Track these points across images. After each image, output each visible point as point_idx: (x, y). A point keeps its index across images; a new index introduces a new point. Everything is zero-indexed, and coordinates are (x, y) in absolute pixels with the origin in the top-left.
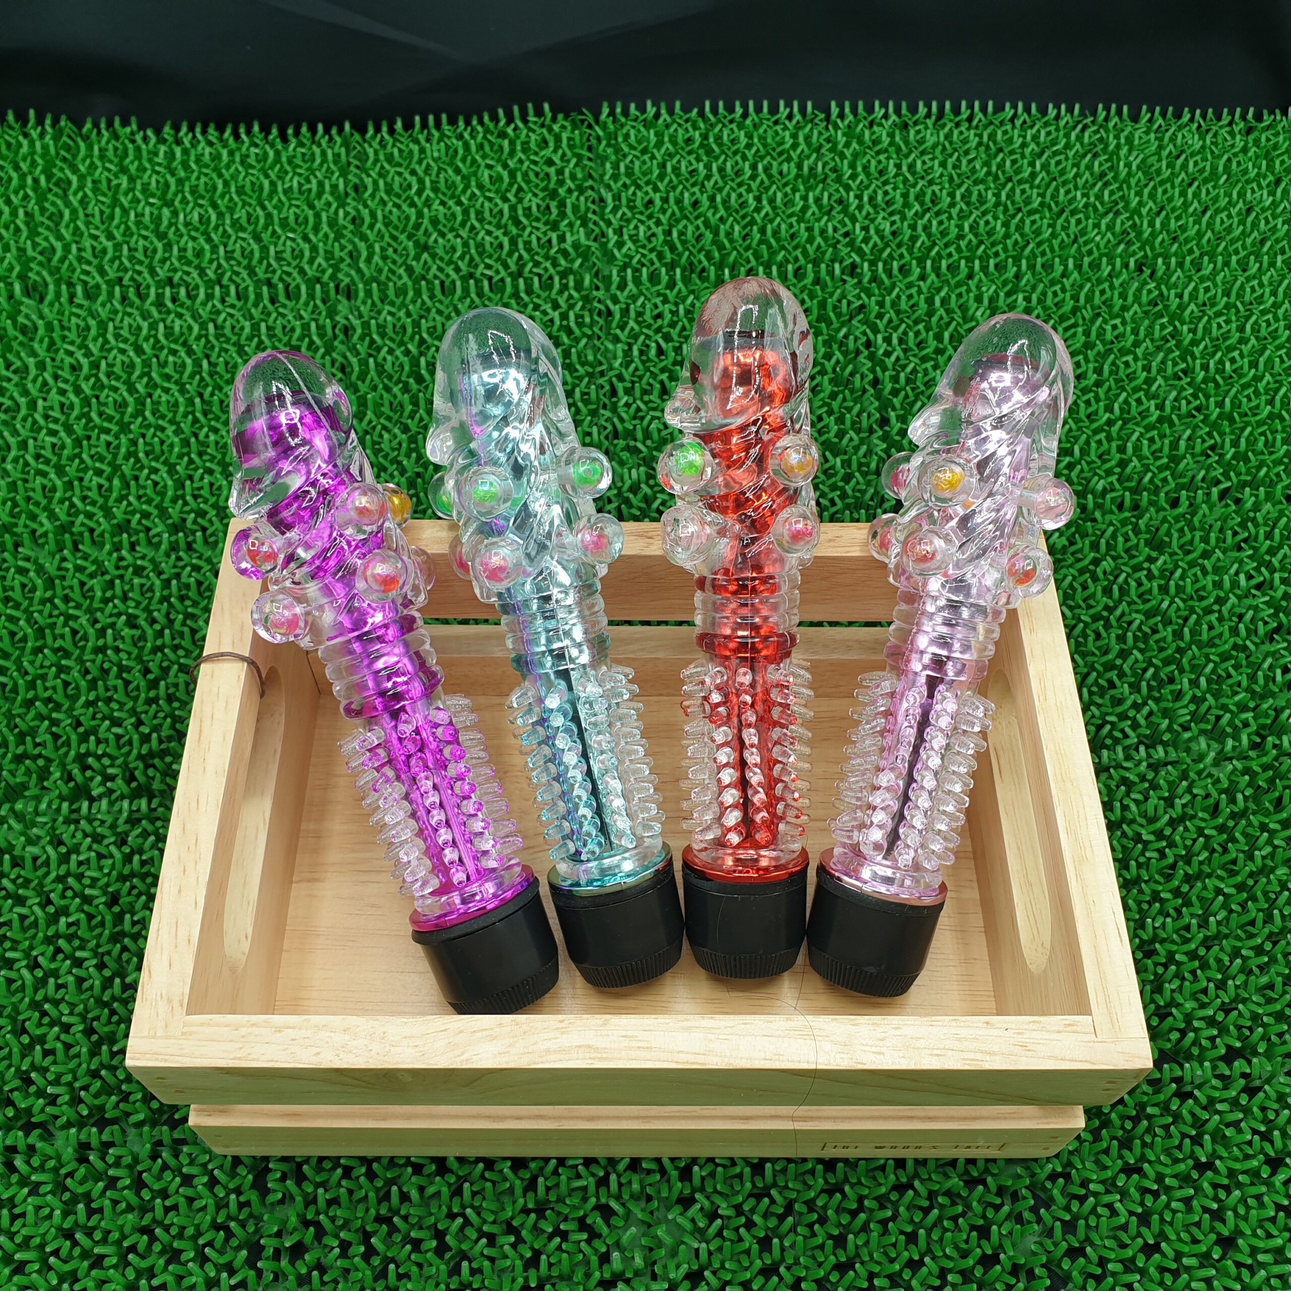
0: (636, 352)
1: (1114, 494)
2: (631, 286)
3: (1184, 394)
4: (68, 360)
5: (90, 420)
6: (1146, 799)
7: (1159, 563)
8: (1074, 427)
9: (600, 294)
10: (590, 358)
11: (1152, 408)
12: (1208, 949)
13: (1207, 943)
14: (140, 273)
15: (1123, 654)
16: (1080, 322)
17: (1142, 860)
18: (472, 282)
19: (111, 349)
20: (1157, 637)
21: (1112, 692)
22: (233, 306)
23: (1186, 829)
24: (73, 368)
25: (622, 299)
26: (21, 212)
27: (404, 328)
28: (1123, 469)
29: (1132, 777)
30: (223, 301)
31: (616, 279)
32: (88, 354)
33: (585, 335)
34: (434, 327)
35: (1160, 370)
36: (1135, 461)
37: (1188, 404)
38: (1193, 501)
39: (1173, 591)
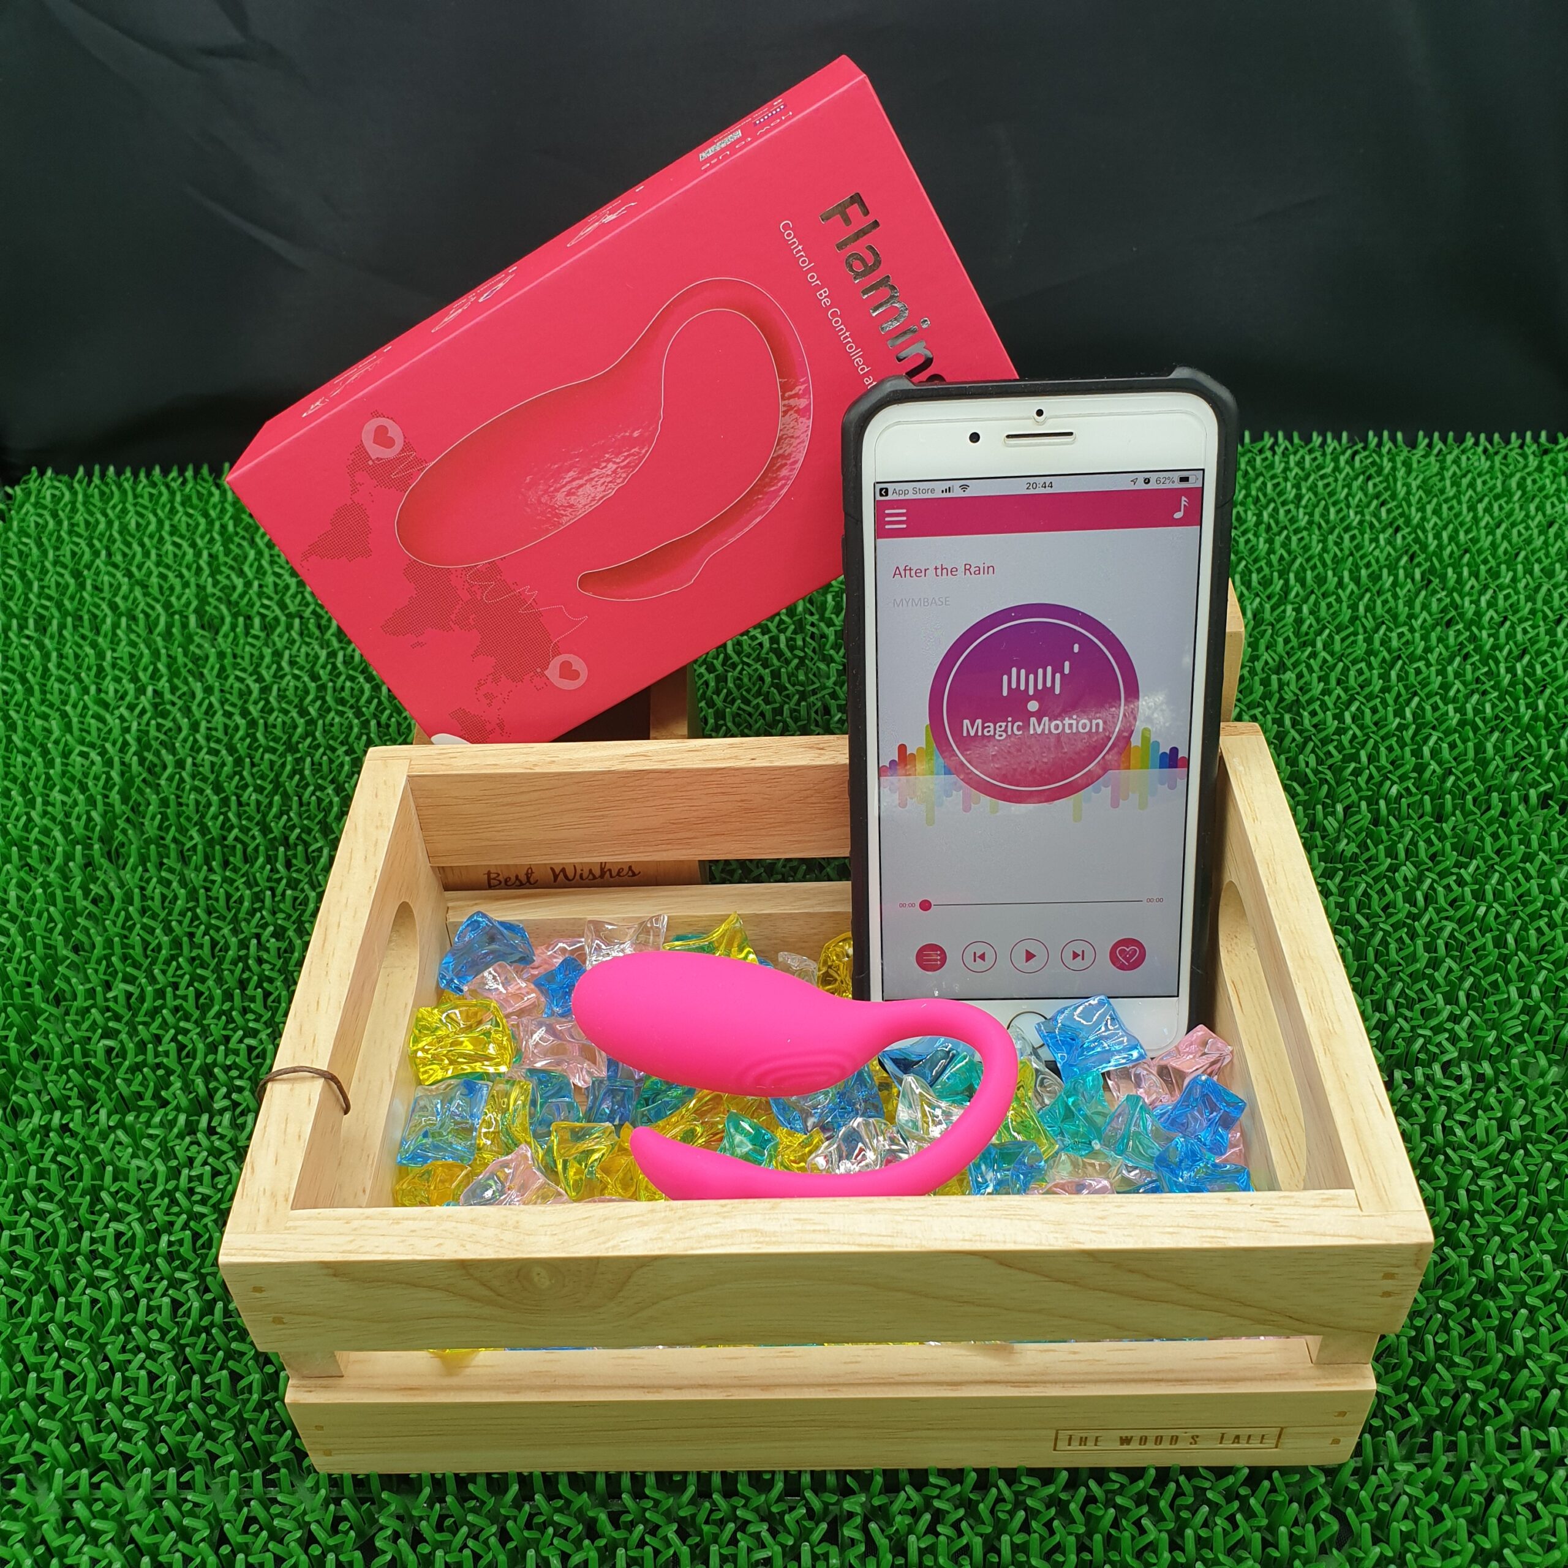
1: (1412, 800)
3: (1489, 697)
4: (238, 686)
5: (255, 740)
6: (1474, 1121)
7: (1471, 869)
8: (1359, 732)
9: (814, 618)
10: (802, 678)
11: (1451, 713)
15: (1435, 964)
16: (1361, 630)
17: (1473, 1188)
19: (285, 675)
20: (1474, 944)
21: (1423, 1004)
23: (1528, 1153)
24: (241, 694)
26: (205, 554)
28: (1421, 774)
29: (1455, 1097)
32: (260, 679)
33: (796, 657)
35: (1457, 675)
36: (1434, 765)
37: (1494, 706)
38: (1506, 802)
39: (1490, 896)
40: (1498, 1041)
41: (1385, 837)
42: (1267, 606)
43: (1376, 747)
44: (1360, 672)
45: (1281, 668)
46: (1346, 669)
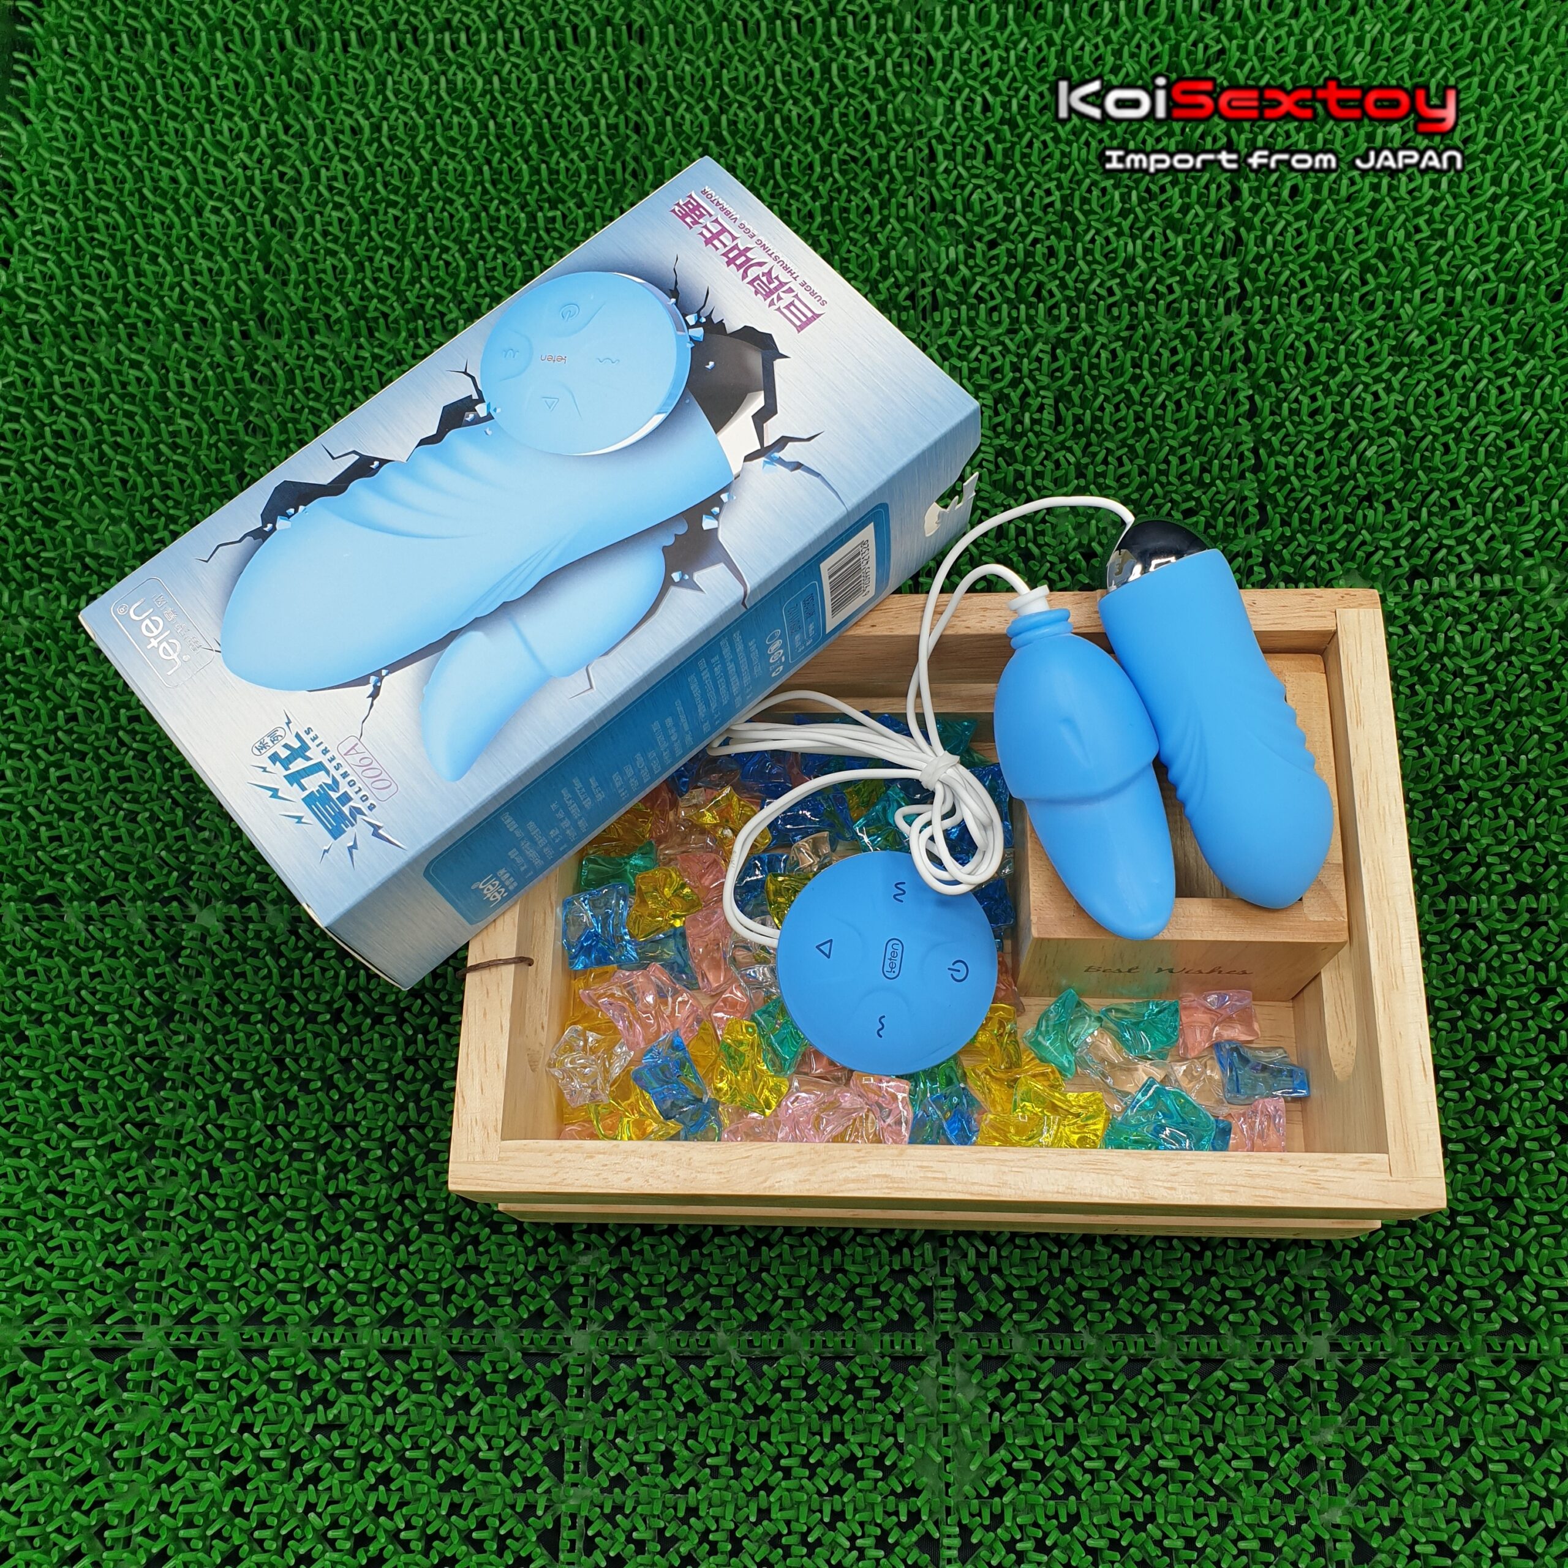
0: (958, 108)
1: (1487, 286)
2: (956, 27)
4: (348, 122)
5: (376, 192)
6: (1474, 629)
7: (1528, 367)
8: (1452, 203)
9: (922, 37)
10: (908, 115)
12: (1515, 786)
13: (1514, 782)
14: (415, 15)
15: (1472, 471)
17: (1459, 694)
18: (778, 22)
19: (392, 109)
20: (1512, 452)
21: (1454, 513)
22: (518, 55)
23: (1510, 664)
24: (353, 131)
25: (945, 43)
27: (703, 79)
28: (1502, 256)
29: (1463, 608)
30: (506, 48)
31: (939, 19)
32: (369, 115)
33: (903, 88)
34: (736, 78)
36: (1517, 246)
39: (1537, 400)
40: (1511, 556)
41: (1454, 330)
43: (1465, 221)
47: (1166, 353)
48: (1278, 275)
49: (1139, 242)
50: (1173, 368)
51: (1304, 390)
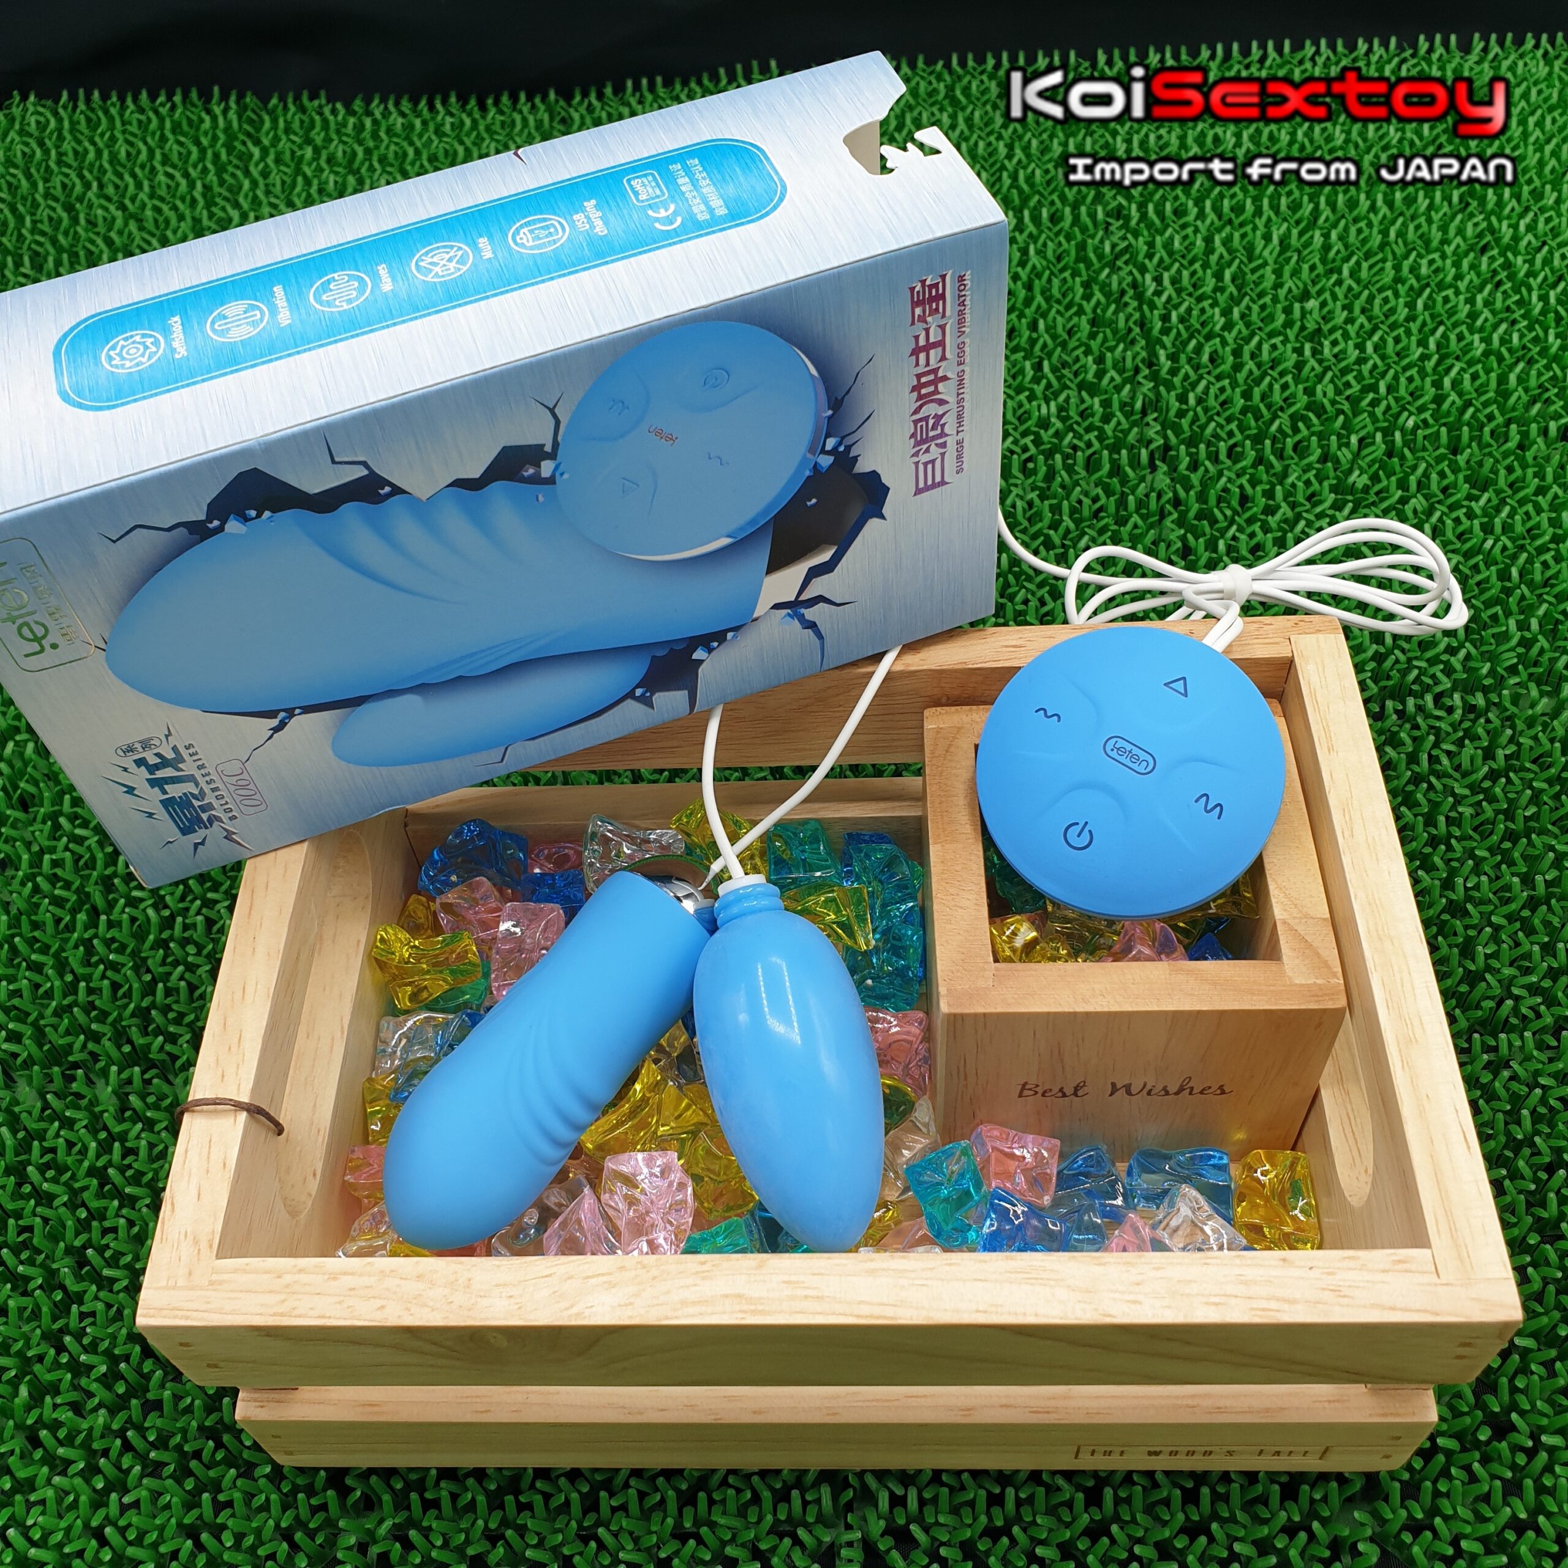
1: (1428, 432)
3: (1517, 327)
6: (1461, 750)
7: (1483, 501)
8: (1380, 362)
11: (1476, 343)
12: (1534, 909)
13: (1532, 904)
16: (1390, 257)
17: (1453, 814)
20: (1477, 577)
23: (1509, 780)
26: (199, 184)
28: (1439, 405)
29: (1444, 727)
35: (1487, 303)
36: (1453, 397)
37: (1522, 336)
38: (1525, 435)
39: (1498, 529)
40: (1492, 672)
41: (1398, 469)
42: (1295, 232)
43: (1396, 378)
44: (1386, 300)
45: (1305, 296)
46: (1371, 299)
47: (1087, 501)
48: (1203, 428)
49: (1053, 404)
50: (1096, 515)
51: (1240, 530)
